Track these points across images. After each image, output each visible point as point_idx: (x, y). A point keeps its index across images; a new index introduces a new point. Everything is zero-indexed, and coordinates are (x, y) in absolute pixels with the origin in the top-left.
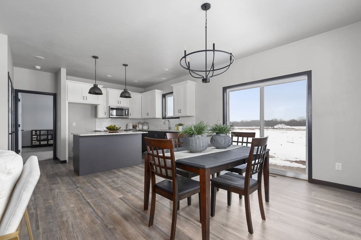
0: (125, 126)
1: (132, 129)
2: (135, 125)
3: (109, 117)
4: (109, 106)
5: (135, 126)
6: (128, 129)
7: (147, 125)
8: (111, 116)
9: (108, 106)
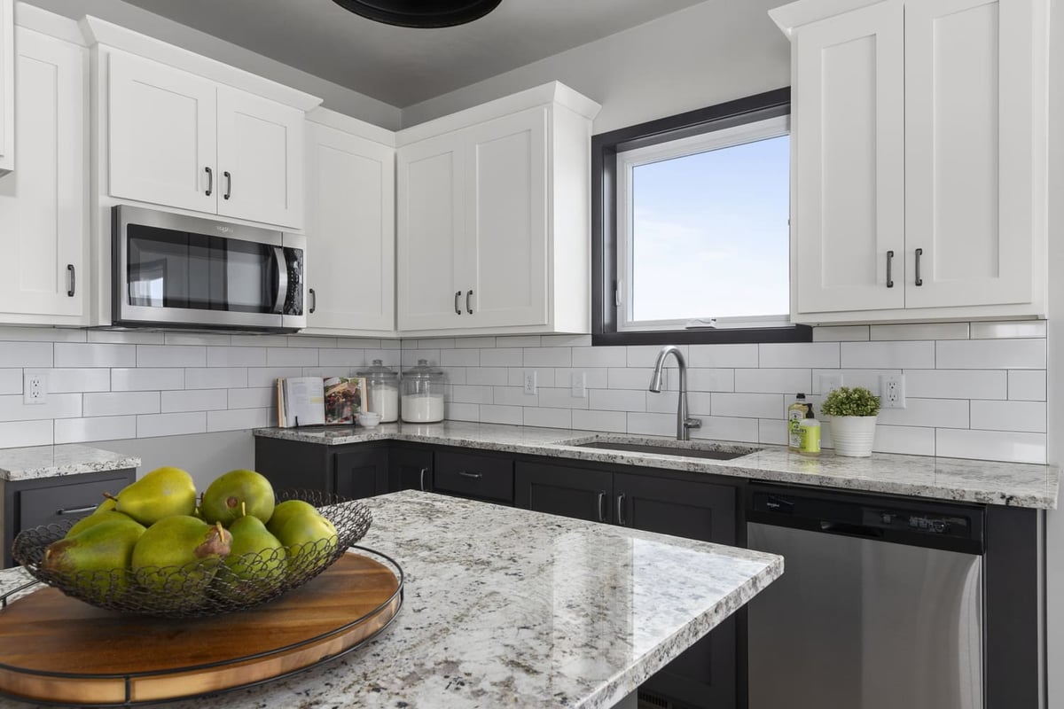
0: (260, 398)
1: (320, 420)
2: (344, 386)
3: (117, 323)
4: (115, 212)
5: (345, 395)
6: (283, 423)
7: (433, 392)
8: (127, 313)
9: (105, 203)
